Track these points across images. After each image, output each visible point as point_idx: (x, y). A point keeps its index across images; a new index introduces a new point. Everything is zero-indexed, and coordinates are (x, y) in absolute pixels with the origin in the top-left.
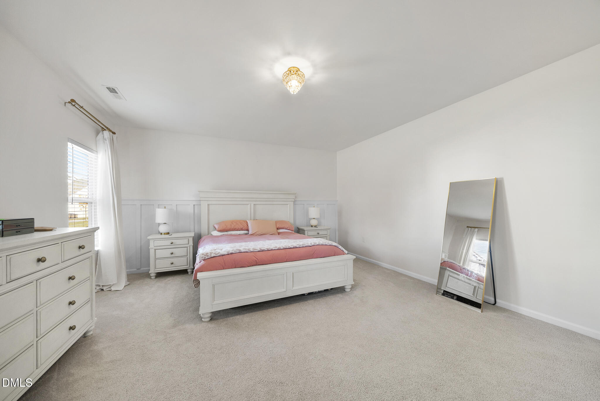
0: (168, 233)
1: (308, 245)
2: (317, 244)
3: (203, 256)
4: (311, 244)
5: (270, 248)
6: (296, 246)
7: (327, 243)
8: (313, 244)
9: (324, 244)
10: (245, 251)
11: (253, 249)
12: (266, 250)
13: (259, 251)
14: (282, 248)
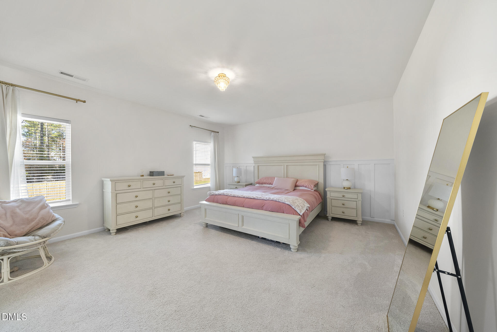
0: (239, 182)
1: (264, 199)
2: (271, 199)
3: (209, 193)
4: (266, 198)
5: (239, 196)
6: (255, 198)
7: (280, 200)
8: (268, 198)
9: (277, 201)
10: (226, 194)
11: (230, 194)
12: (237, 196)
13: (233, 196)
14: (246, 197)
